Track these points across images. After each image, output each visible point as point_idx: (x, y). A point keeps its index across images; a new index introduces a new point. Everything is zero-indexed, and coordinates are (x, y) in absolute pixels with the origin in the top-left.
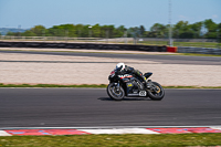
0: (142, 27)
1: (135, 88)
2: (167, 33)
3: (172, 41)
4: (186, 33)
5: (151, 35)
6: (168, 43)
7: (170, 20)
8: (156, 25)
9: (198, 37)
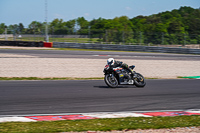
0: (21, 25)
1: (126, 77)
2: (43, 30)
3: (48, 37)
4: (61, 29)
5: (30, 32)
6: (45, 39)
7: (46, 18)
8: (34, 23)
9: (72, 33)
